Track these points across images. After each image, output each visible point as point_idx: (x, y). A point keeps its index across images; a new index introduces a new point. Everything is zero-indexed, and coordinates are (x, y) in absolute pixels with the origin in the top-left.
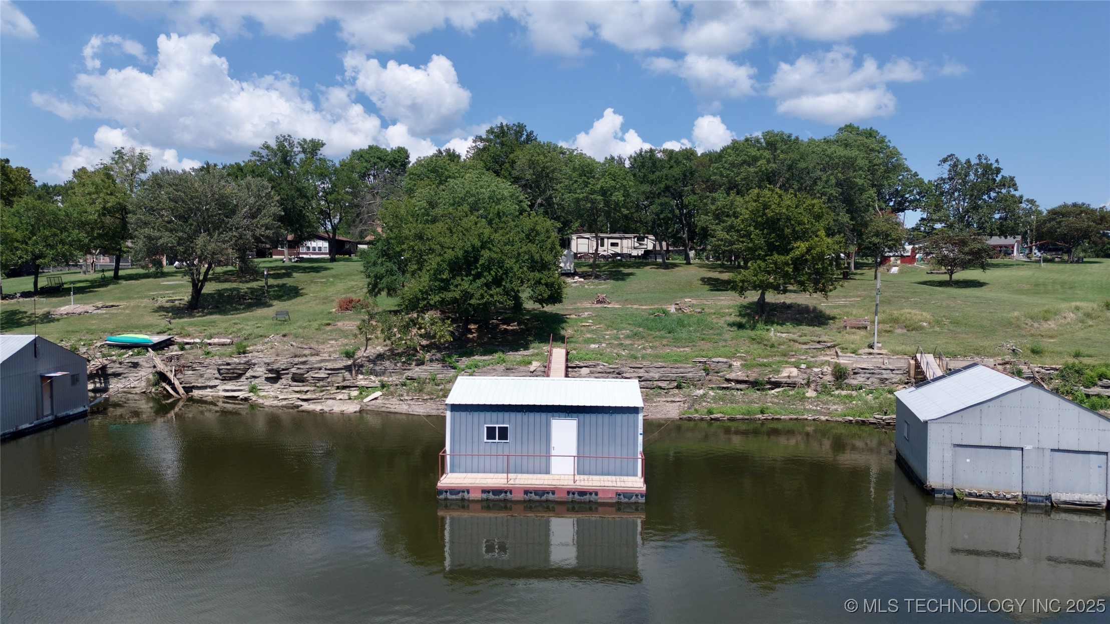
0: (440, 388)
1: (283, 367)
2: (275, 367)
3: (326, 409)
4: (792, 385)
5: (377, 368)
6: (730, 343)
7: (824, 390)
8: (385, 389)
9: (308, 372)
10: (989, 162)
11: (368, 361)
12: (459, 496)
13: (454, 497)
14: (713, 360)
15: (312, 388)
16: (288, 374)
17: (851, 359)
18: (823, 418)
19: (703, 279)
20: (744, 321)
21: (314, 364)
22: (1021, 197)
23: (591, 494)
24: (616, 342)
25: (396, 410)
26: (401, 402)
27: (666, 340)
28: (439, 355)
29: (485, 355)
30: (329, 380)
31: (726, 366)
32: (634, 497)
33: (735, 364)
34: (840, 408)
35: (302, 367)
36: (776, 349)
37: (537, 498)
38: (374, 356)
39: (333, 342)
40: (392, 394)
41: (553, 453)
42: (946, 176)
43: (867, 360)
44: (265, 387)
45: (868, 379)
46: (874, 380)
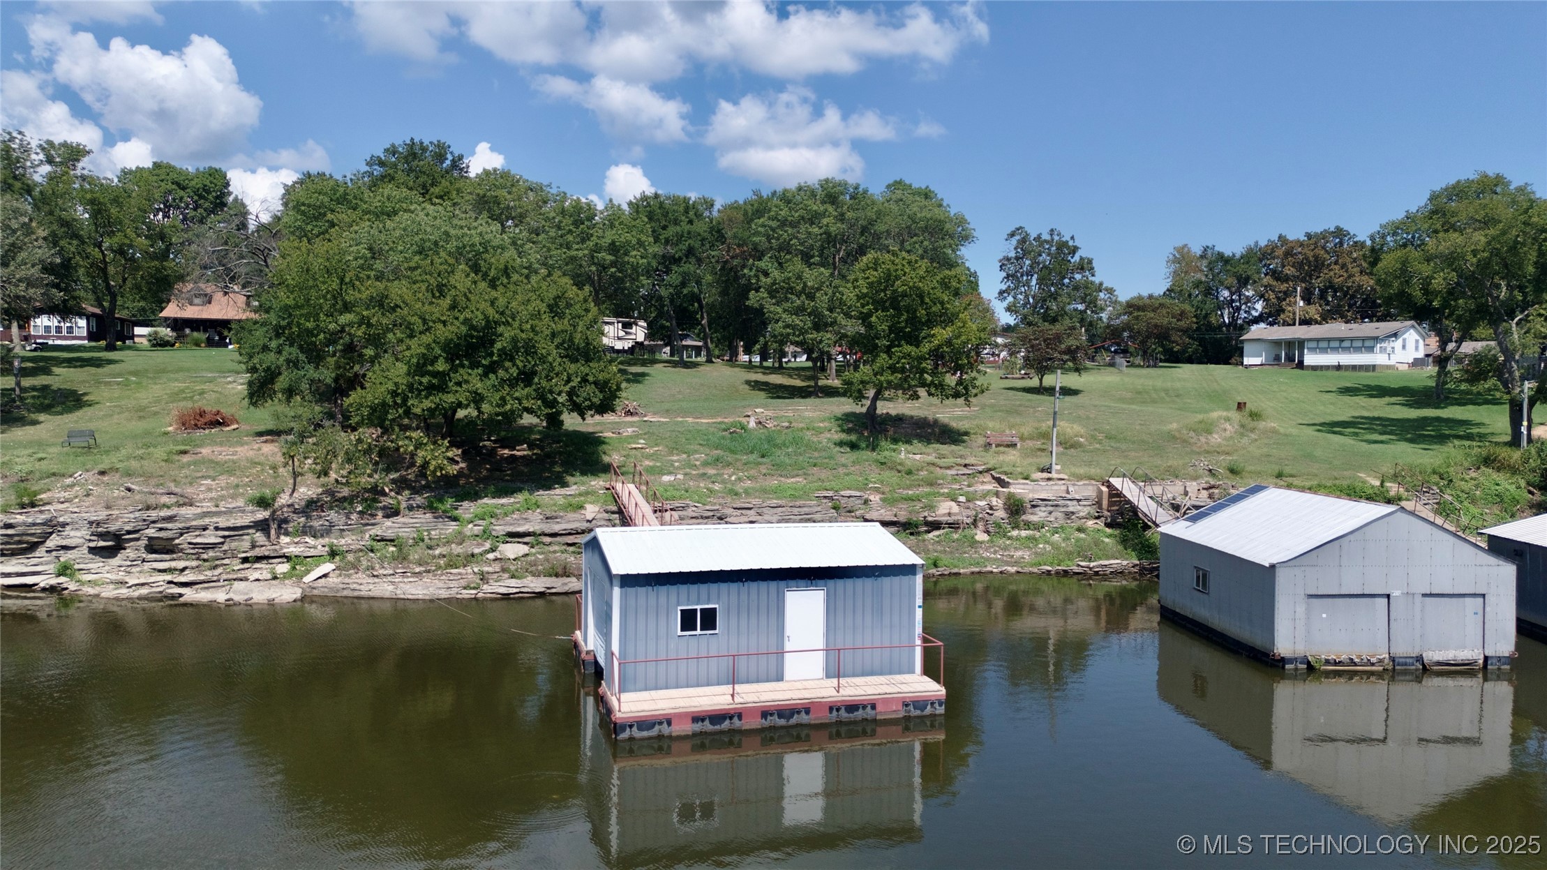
0: (437, 552)
1: (128, 528)
2: (113, 528)
3: (238, 598)
4: (954, 526)
5: (316, 524)
6: (853, 468)
7: (995, 531)
8: (337, 558)
9: (182, 535)
10: (1064, 239)
11: (294, 512)
12: (654, 732)
13: (645, 734)
14: (842, 493)
15: (195, 563)
16: (137, 539)
17: (1026, 487)
18: (1012, 570)
19: (748, 382)
20: (853, 437)
21: (188, 520)
22: (1101, 284)
23: (864, 707)
24: (694, 472)
25: (371, 594)
26: (376, 580)
27: (764, 467)
28: (419, 500)
29: (499, 497)
30: (225, 547)
31: (859, 501)
32: (929, 707)
33: (872, 497)
34: (1026, 555)
35: (169, 526)
36: (916, 477)
37: (782, 722)
38: (303, 503)
39: (209, 482)
40: (355, 566)
41: (788, 646)
42: (1012, 254)
43: (1047, 488)
44: (90, 566)
45: (1050, 513)
46: (1058, 514)
